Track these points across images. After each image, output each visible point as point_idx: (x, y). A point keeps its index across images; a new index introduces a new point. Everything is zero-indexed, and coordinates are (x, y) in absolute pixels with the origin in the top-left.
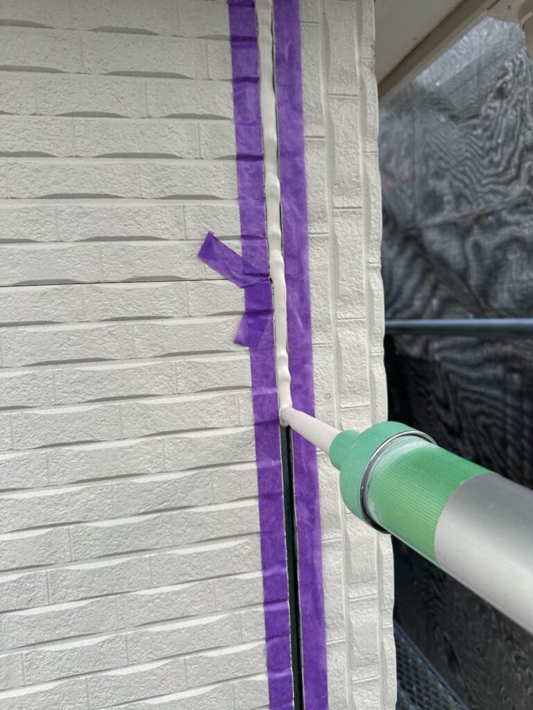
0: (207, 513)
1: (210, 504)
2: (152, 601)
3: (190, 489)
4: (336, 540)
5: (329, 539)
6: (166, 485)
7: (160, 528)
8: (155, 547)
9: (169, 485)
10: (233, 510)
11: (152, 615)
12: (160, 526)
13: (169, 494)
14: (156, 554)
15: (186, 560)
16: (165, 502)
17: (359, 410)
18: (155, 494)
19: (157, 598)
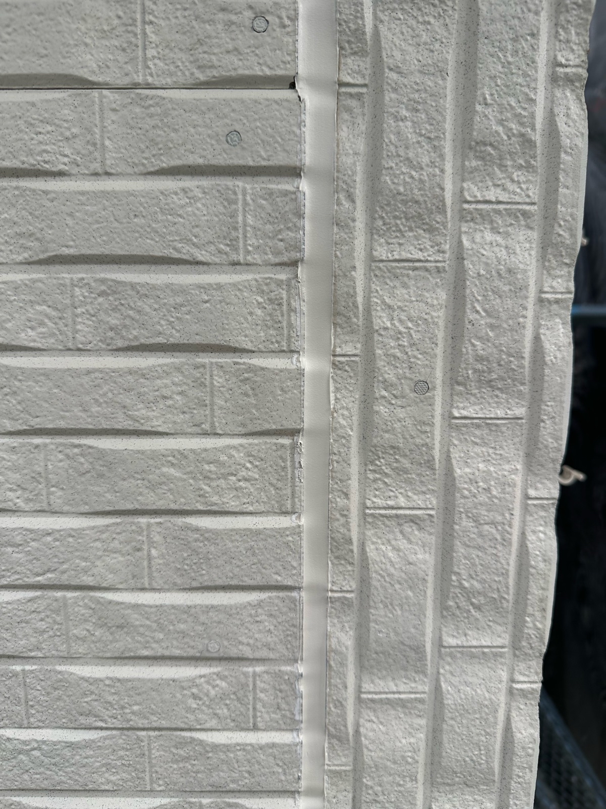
0: (136, 607)
1: (143, 589)
2: (27, 753)
3: (100, 553)
4: (413, 696)
6: (49, 539)
7: (42, 620)
8: (33, 654)
9: (56, 540)
10: (189, 607)
11: (26, 777)
12: (43, 615)
13: (56, 556)
14: (34, 667)
15: (93, 688)
16: (49, 571)
17: (497, 425)
18: (28, 553)
19: (35, 749)
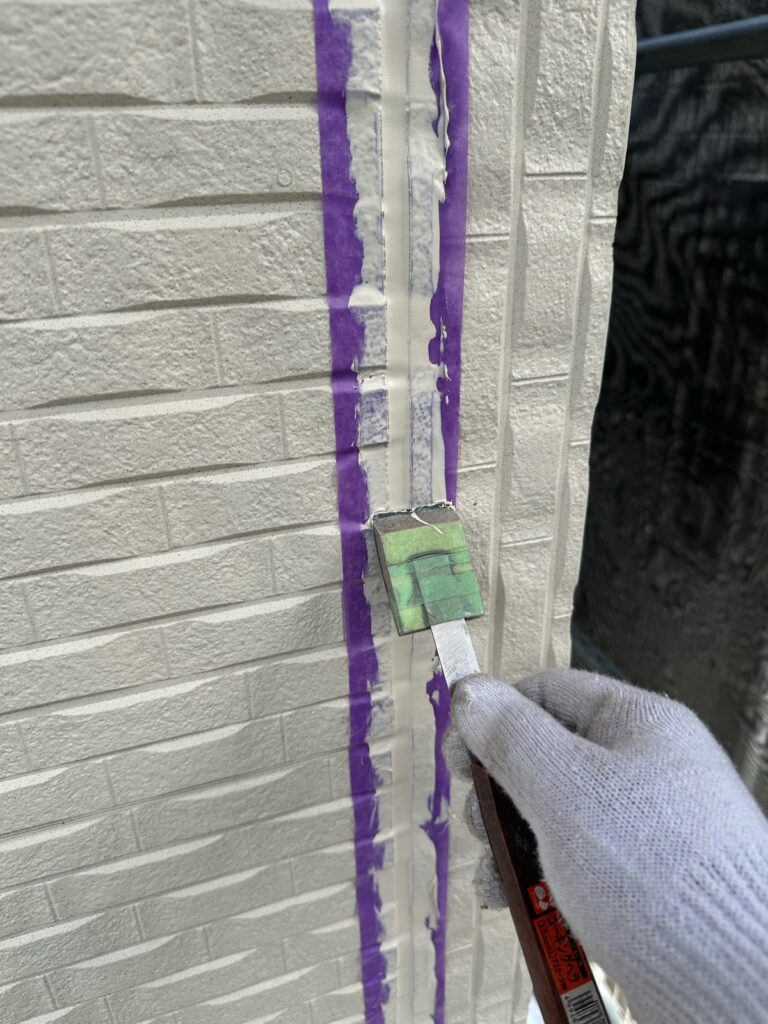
0: (186, 124)
1: (191, 103)
2: (64, 347)
3: (132, 45)
5: (483, 235)
6: (60, 20)
7: (61, 154)
8: (54, 206)
9: (70, 22)
10: (253, 123)
11: (67, 381)
12: (61, 147)
13: (73, 48)
14: (59, 227)
15: (140, 246)
16: (66, 72)
18: (33, 44)
19: (74, 341)
